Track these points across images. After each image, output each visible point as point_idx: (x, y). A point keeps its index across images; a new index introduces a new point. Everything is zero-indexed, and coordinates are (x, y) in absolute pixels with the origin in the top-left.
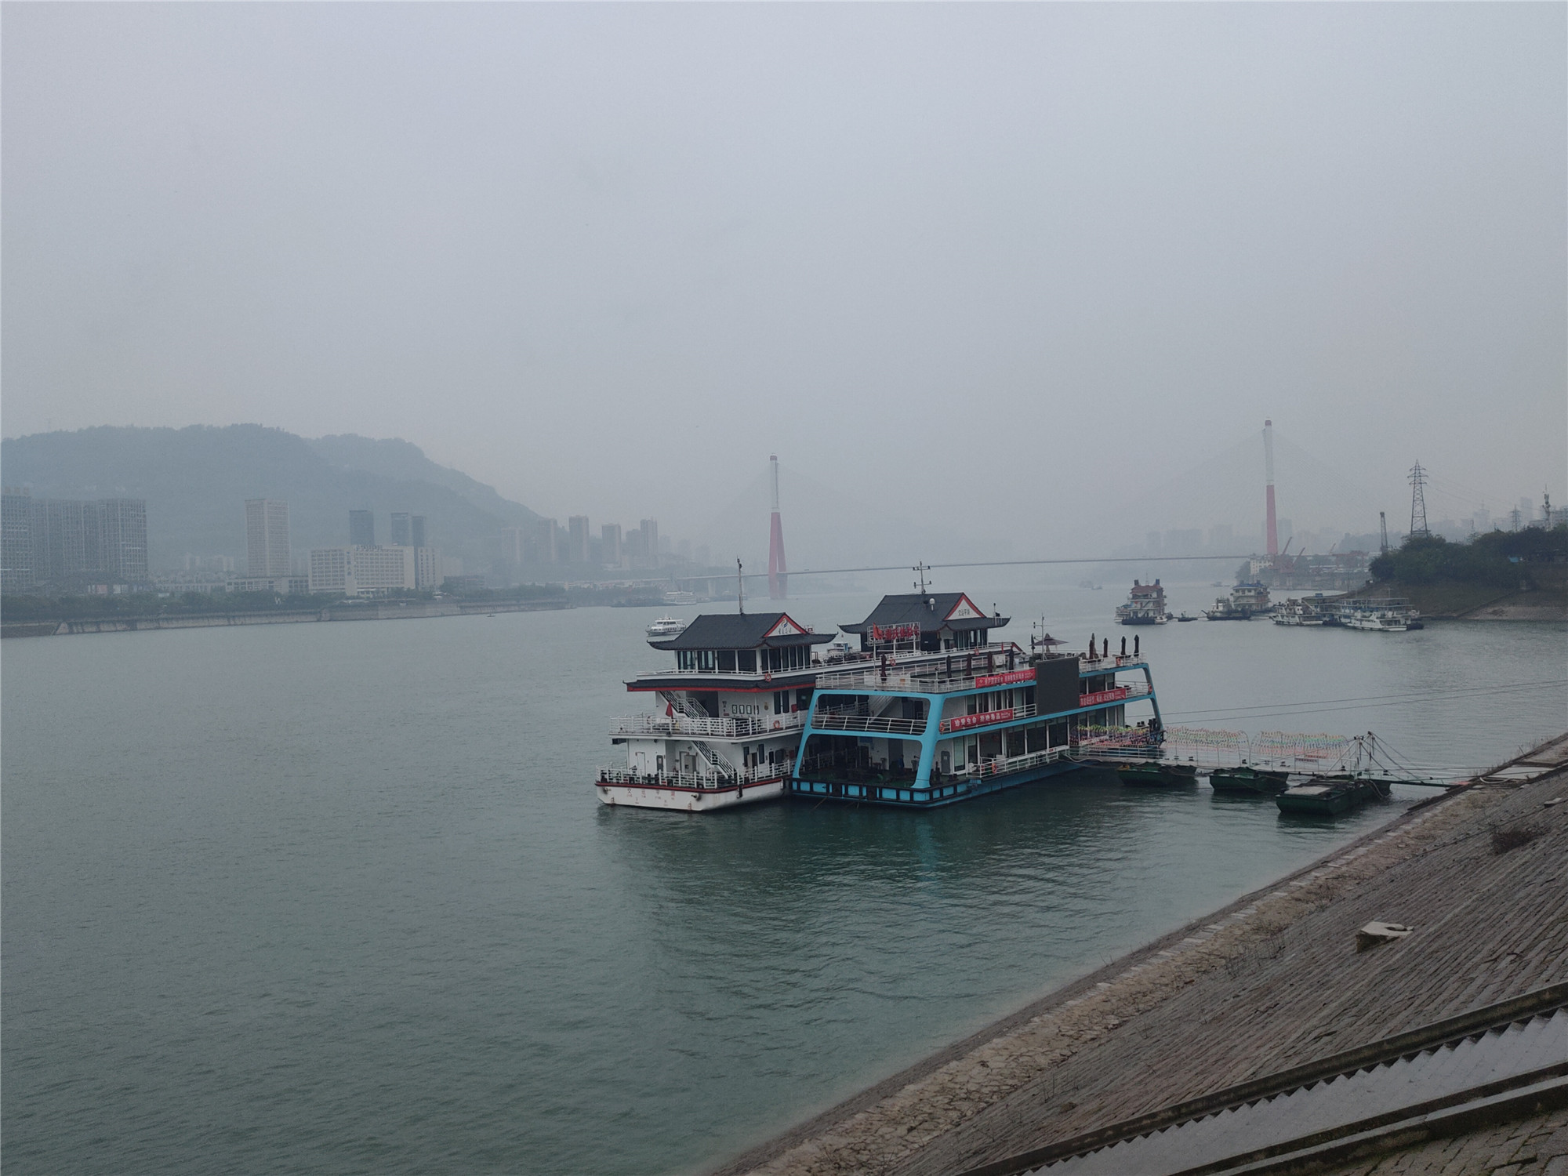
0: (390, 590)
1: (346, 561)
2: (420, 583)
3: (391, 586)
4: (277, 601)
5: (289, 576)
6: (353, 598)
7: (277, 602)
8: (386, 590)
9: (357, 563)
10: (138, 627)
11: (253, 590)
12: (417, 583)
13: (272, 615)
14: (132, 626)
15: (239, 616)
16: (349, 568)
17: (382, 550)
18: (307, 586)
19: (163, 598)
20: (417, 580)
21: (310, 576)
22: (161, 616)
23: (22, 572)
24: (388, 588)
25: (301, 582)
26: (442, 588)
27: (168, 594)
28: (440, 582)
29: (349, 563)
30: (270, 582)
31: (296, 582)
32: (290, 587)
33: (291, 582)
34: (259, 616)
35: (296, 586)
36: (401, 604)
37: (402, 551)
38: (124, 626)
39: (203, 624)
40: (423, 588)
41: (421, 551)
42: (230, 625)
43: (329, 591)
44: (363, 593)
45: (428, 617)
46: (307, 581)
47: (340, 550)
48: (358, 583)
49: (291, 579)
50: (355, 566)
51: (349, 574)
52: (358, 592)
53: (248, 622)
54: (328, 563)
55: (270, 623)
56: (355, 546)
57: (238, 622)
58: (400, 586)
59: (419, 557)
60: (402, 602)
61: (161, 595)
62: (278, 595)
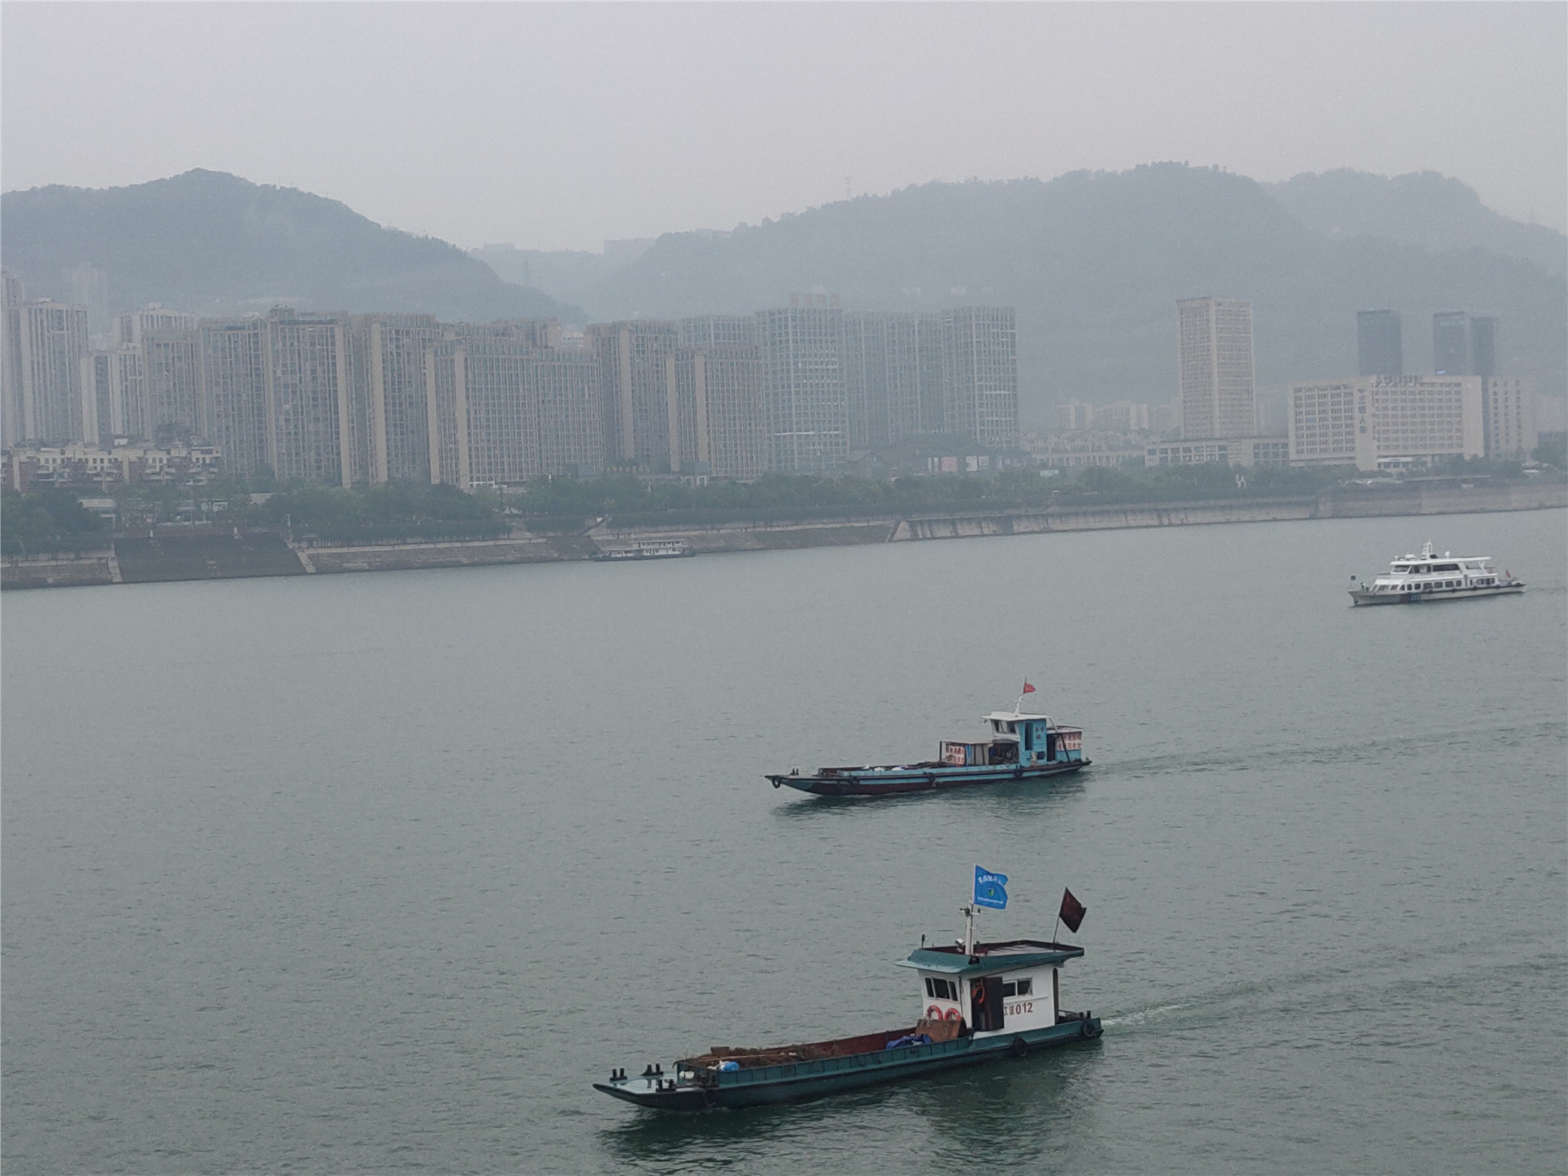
0: (1437, 459)
1: (1356, 406)
2: (1493, 445)
3: (1438, 452)
4: (1240, 481)
5: (1254, 437)
6: (1371, 475)
7: (1239, 483)
8: (1429, 459)
9: (1377, 409)
10: (1016, 528)
11: (1193, 463)
12: (1487, 447)
13: (1231, 507)
14: (1006, 527)
15: (1176, 510)
16: (1362, 420)
17: (1423, 384)
18: (1285, 454)
19: (1050, 478)
20: (1486, 438)
21: (1292, 434)
22: (1051, 510)
23: (831, 436)
24: (1433, 455)
25: (1275, 445)
26: (1537, 454)
27: (1056, 472)
28: (1531, 443)
29: (1362, 410)
30: (1221, 448)
31: (1266, 446)
32: (1256, 455)
33: (1256, 447)
34: (1212, 508)
35: (1266, 455)
36: (1464, 486)
37: (1459, 385)
38: (993, 527)
39: (1118, 524)
40: (1499, 455)
41: (1495, 384)
42: (1161, 525)
43: (1326, 463)
44: (1387, 465)
45: (1516, 510)
46: (1286, 445)
47: (1345, 387)
48: (1378, 447)
49: (1257, 441)
50: (1374, 415)
51: (1363, 430)
52: (1379, 465)
53: (1191, 520)
54: (1324, 412)
55: (1228, 522)
56: (1373, 379)
57: (1174, 519)
58: (1455, 451)
59: (1491, 397)
60: (1465, 481)
61: (1045, 473)
62: (1239, 469)
